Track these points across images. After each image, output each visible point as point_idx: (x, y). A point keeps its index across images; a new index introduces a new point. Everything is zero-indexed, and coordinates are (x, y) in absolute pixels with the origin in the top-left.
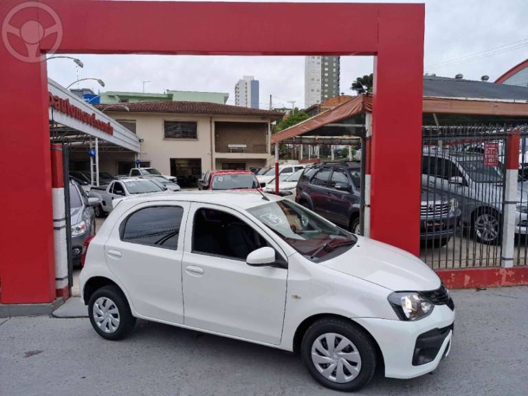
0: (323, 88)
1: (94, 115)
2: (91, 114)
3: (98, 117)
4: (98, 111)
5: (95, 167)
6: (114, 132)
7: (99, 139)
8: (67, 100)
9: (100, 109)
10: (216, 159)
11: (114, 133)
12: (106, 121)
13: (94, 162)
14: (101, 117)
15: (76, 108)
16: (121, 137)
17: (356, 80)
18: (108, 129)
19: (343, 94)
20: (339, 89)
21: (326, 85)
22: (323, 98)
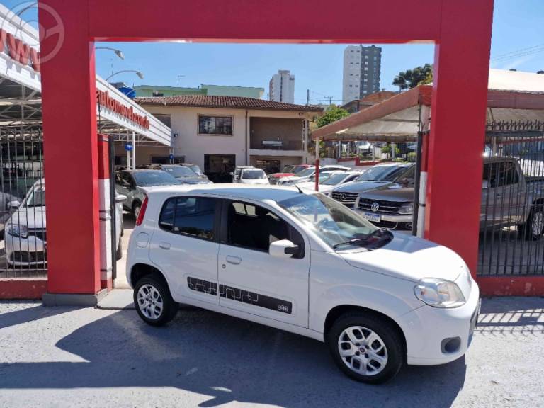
0: (362, 83)
1: (131, 108)
2: (129, 107)
3: (135, 111)
4: (135, 104)
5: (131, 161)
6: (150, 126)
7: (136, 133)
8: (107, 93)
9: (138, 103)
10: (251, 156)
11: (151, 128)
12: (143, 115)
13: (131, 156)
14: (139, 111)
15: (114, 100)
16: (157, 132)
17: (398, 75)
18: (145, 124)
19: (383, 89)
20: (378, 84)
21: (366, 80)
22: (362, 94)
